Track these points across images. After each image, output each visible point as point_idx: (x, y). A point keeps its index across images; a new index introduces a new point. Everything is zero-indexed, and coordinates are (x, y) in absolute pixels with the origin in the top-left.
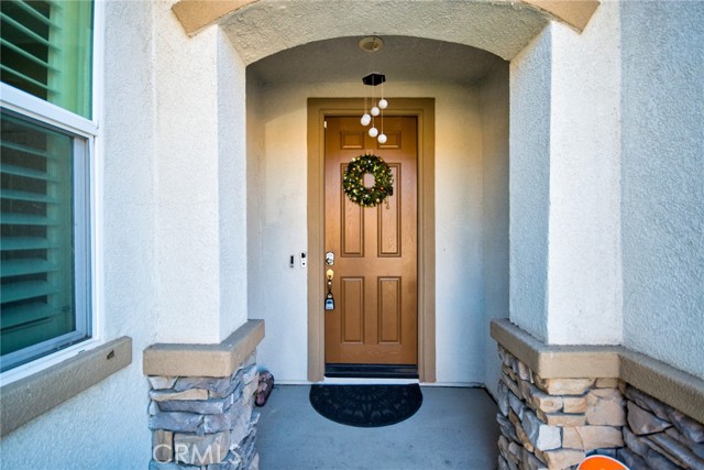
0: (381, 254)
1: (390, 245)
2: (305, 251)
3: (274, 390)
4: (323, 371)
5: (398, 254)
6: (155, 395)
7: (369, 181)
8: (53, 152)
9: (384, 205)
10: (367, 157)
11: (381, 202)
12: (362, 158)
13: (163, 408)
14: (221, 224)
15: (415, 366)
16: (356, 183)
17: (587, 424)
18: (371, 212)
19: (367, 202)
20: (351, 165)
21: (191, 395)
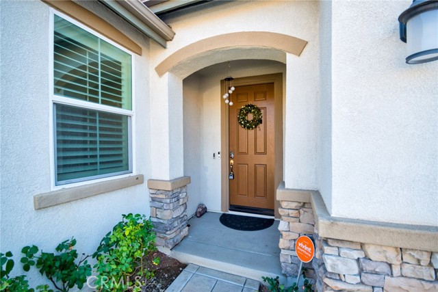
0: (256, 153)
1: (261, 149)
2: (220, 151)
3: (206, 214)
4: (228, 208)
5: (265, 153)
6: (151, 195)
7: (250, 117)
8: (124, 120)
9: (258, 129)
10: (249, 106)
11: (256, 127)
12: (246, 106)
13: (153, 200)
14: (170, 140)
15: (273, 210)
16: (244, 119)
17: (300, 222)
18: (251, 132)
19: (248, 128)
20: (241, 110)
21: (161, 196)
